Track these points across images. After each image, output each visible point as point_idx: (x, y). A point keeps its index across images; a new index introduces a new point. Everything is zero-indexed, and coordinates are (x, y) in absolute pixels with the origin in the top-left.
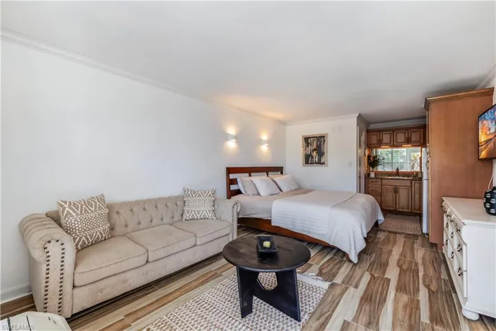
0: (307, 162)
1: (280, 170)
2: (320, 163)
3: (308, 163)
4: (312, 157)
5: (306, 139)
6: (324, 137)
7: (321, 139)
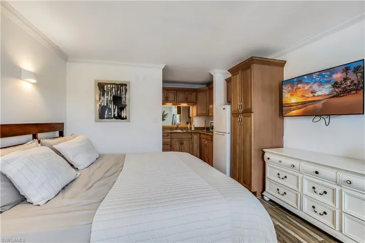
0: (102, 116)
1: (58, 129)
2: (120, 117)
3: (104, 118)
4: (110, 110)
5: (101, 86)
6: (126, 85)
7: (122, 87)
